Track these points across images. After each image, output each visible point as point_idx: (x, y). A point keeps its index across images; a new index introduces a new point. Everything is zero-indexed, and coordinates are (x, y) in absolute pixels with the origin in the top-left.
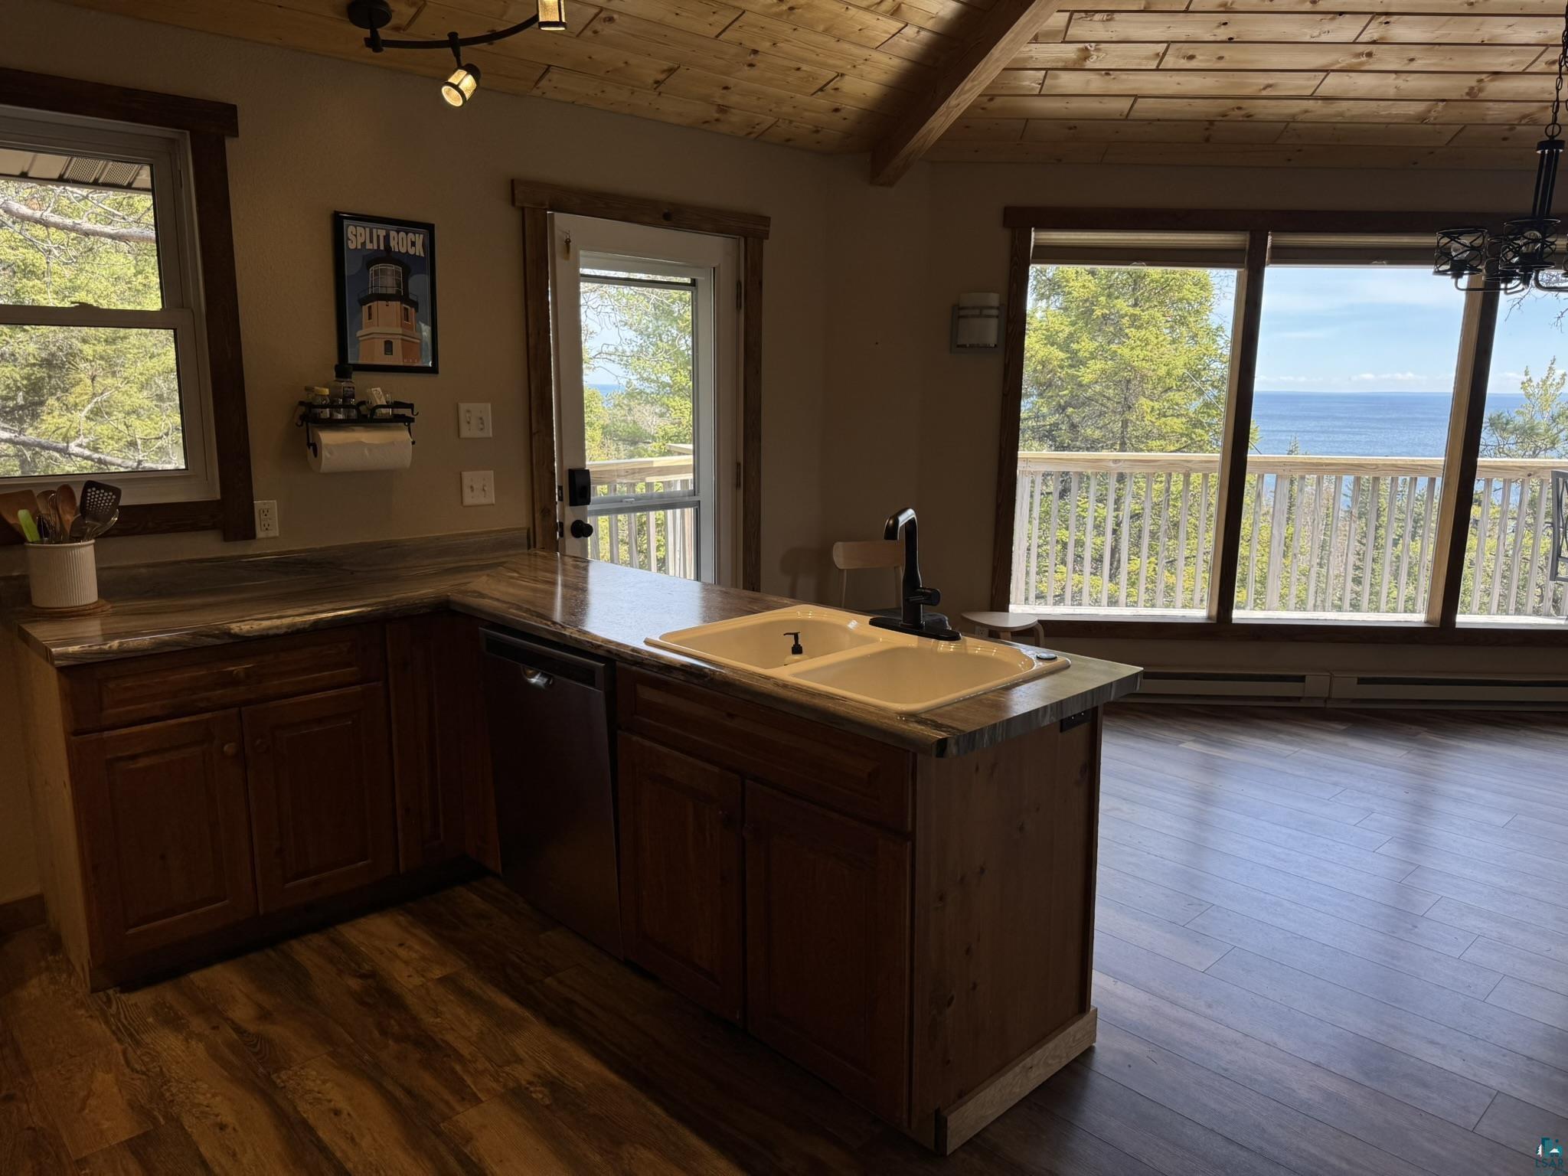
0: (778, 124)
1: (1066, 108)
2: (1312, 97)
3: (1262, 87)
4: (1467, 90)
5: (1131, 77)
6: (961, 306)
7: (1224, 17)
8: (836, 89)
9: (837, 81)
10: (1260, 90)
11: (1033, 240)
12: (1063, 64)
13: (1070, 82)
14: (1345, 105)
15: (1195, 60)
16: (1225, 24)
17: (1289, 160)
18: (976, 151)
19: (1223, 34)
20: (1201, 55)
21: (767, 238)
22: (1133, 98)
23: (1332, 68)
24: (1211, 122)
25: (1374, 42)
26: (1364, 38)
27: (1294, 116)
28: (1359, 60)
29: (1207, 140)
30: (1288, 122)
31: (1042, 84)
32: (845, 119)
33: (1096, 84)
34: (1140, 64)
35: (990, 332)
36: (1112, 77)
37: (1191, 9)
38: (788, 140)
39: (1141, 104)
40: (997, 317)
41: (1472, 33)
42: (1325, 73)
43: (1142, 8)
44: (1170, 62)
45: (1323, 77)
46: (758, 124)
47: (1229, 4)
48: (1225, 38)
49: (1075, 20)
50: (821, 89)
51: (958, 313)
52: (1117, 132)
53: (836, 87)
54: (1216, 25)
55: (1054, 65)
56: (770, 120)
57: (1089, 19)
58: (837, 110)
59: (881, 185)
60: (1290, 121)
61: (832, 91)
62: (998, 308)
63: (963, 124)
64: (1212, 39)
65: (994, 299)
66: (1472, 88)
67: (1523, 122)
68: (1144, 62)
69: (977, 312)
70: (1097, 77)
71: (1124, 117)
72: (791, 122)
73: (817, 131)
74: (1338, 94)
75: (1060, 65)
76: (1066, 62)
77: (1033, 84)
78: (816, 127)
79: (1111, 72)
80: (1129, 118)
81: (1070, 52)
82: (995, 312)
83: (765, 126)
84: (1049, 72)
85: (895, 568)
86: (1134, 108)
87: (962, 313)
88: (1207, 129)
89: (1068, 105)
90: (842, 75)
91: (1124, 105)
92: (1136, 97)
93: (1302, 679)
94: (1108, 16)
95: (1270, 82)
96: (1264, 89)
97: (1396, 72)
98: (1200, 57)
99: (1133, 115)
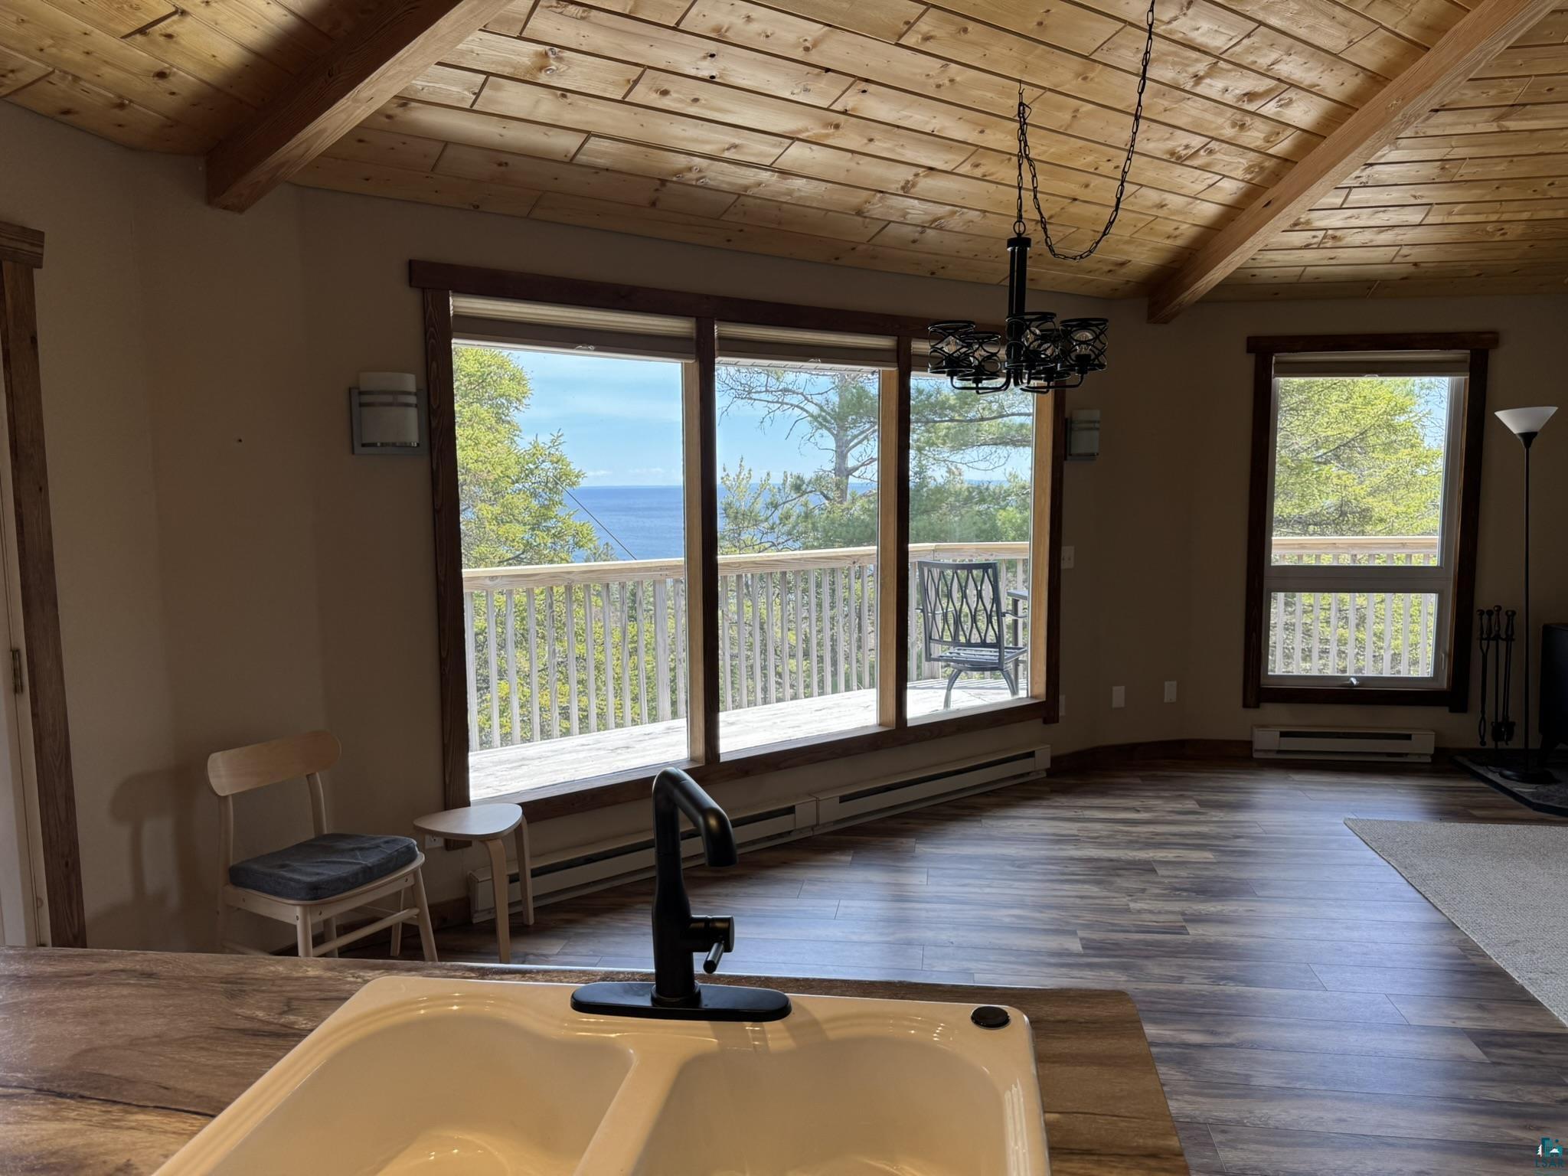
0: (52, 78)
1: (501, 136)
2: (769, 168)
3: (727, 146)
4: (902, 183)
5: (591, 106)
6: (362, 389)
7: (712, 47)
8: (169, 36)
9: (174, 22)
10: (724, 150)
11: (451, 308)
12: (512, 70)
13: (515, 99)
14: (799, 183)
15: (668, 97)
16: (712, 56)
17: (729, 241)
18: (367, 180)
19: (707, 69)
20: (677, 92)
21: (40, 267)
22: (586, 135)
23: (800, 136)
24: (663, 182)
25: (845, 113)
26: (838, 107)
27: (746, 188)
28: (827, 131)
29: (653, 204)
30: (740, 195)
31: (478, 95)
32: (173, 93)
33: (546, 107)
34: (605, 91)
35: (410, 426)
36: (569, 101)
37: (681, 27)
38: (67, 112)
39: (594, 144)
40: (416, 406)
41: (927, 119)
42: (790, 141)
43: (627, 12)
44: (640, 95)
45: (787, 145)
46: (12, 71)
47: (723, 30)
48: (706, 74)
49: (542, 7)
50: (142, 31)
51: (358, 400)
52: (556, 179)
53: (169, 31)
54: (703, 55)
55: (499, 70)
56: (38, 68)
57: (559, 10)
58: (162, 75)
59: (226, 208)
60: (740, 194)
61: (162, 39)
62: (416, 394)
63: (360, 134)
64: (693, 72)
65: (410, 382)
66: (908, 182)
67: (933, 226)
68: (611, 88)
69: (389, 399)
70: (551, 97)
71: (567, 160)
72: (76, 79)
73: (121, 106)
74: (795, 170)
75: (507, 71)
76: (515, 68)
77: (466, 93)
78: (120, 97)
79: (568, 94)
80: (574, 162)
81: (524, 53)
82: (413, 400)
83: (25, 77)
84: (491, 78)
85: (308, 776)
86: (584, 148)
87: (366, 399)
88: (657, 190)
89: (504, 132)
90: (183, 13)
91: (568, 143)
92: (589, 134)
93: (791, 810)
94: (584, 11)
95: (737, 141)
96: (728, 149)
97: (852, 152)
98: (674, 95)
99: (582, 158)
